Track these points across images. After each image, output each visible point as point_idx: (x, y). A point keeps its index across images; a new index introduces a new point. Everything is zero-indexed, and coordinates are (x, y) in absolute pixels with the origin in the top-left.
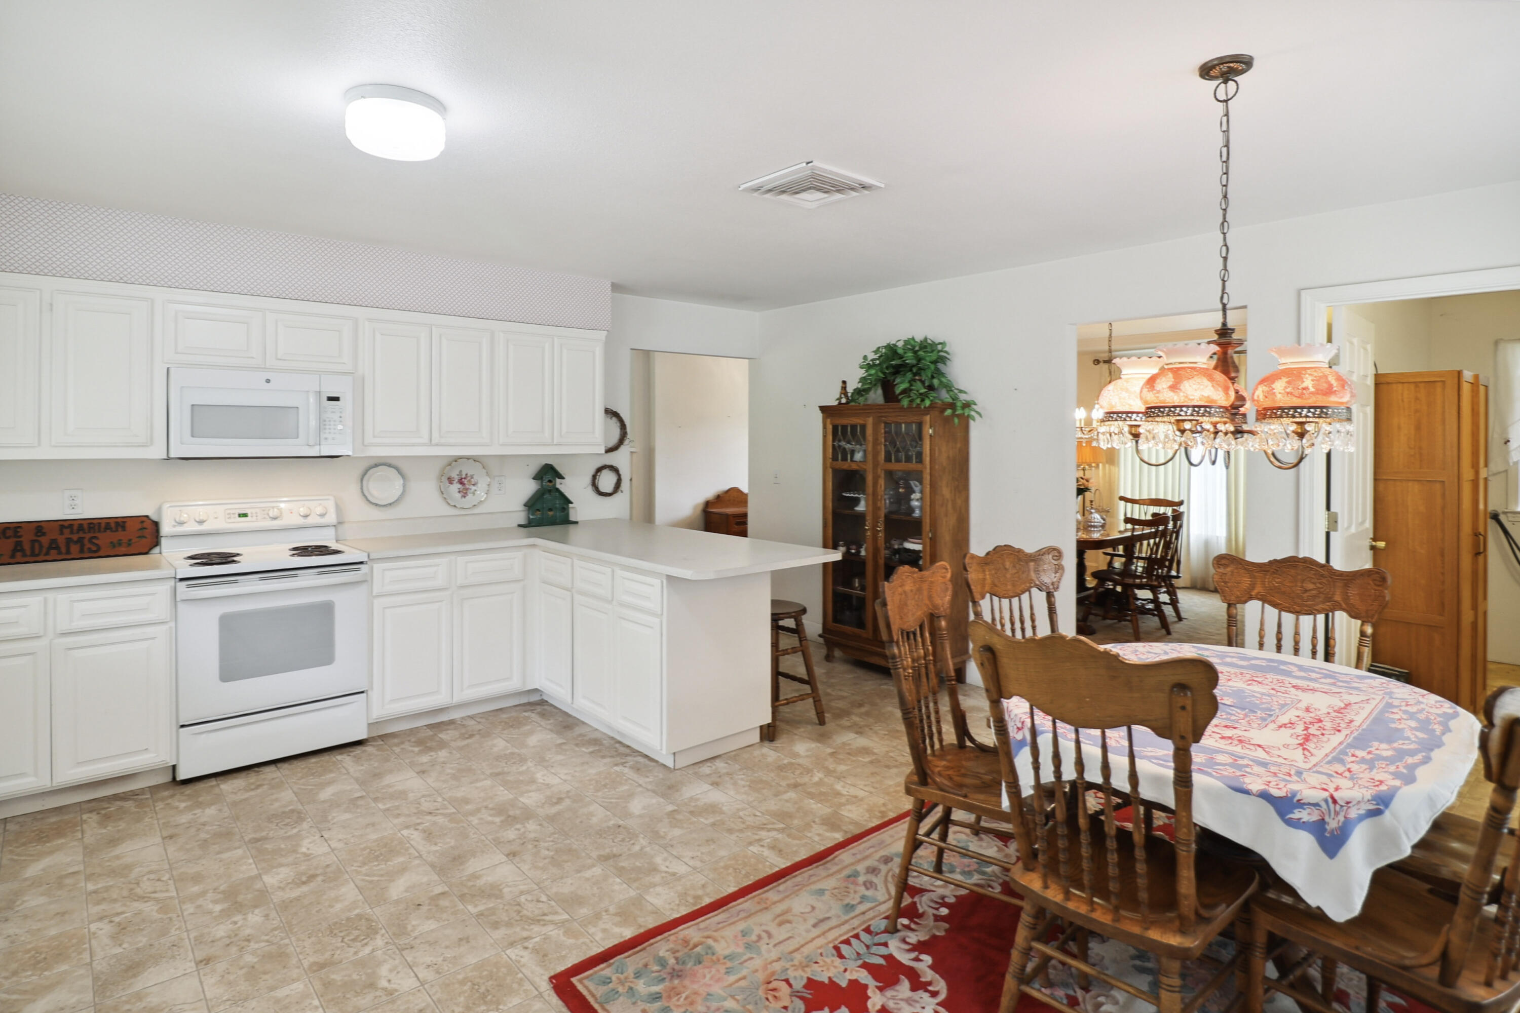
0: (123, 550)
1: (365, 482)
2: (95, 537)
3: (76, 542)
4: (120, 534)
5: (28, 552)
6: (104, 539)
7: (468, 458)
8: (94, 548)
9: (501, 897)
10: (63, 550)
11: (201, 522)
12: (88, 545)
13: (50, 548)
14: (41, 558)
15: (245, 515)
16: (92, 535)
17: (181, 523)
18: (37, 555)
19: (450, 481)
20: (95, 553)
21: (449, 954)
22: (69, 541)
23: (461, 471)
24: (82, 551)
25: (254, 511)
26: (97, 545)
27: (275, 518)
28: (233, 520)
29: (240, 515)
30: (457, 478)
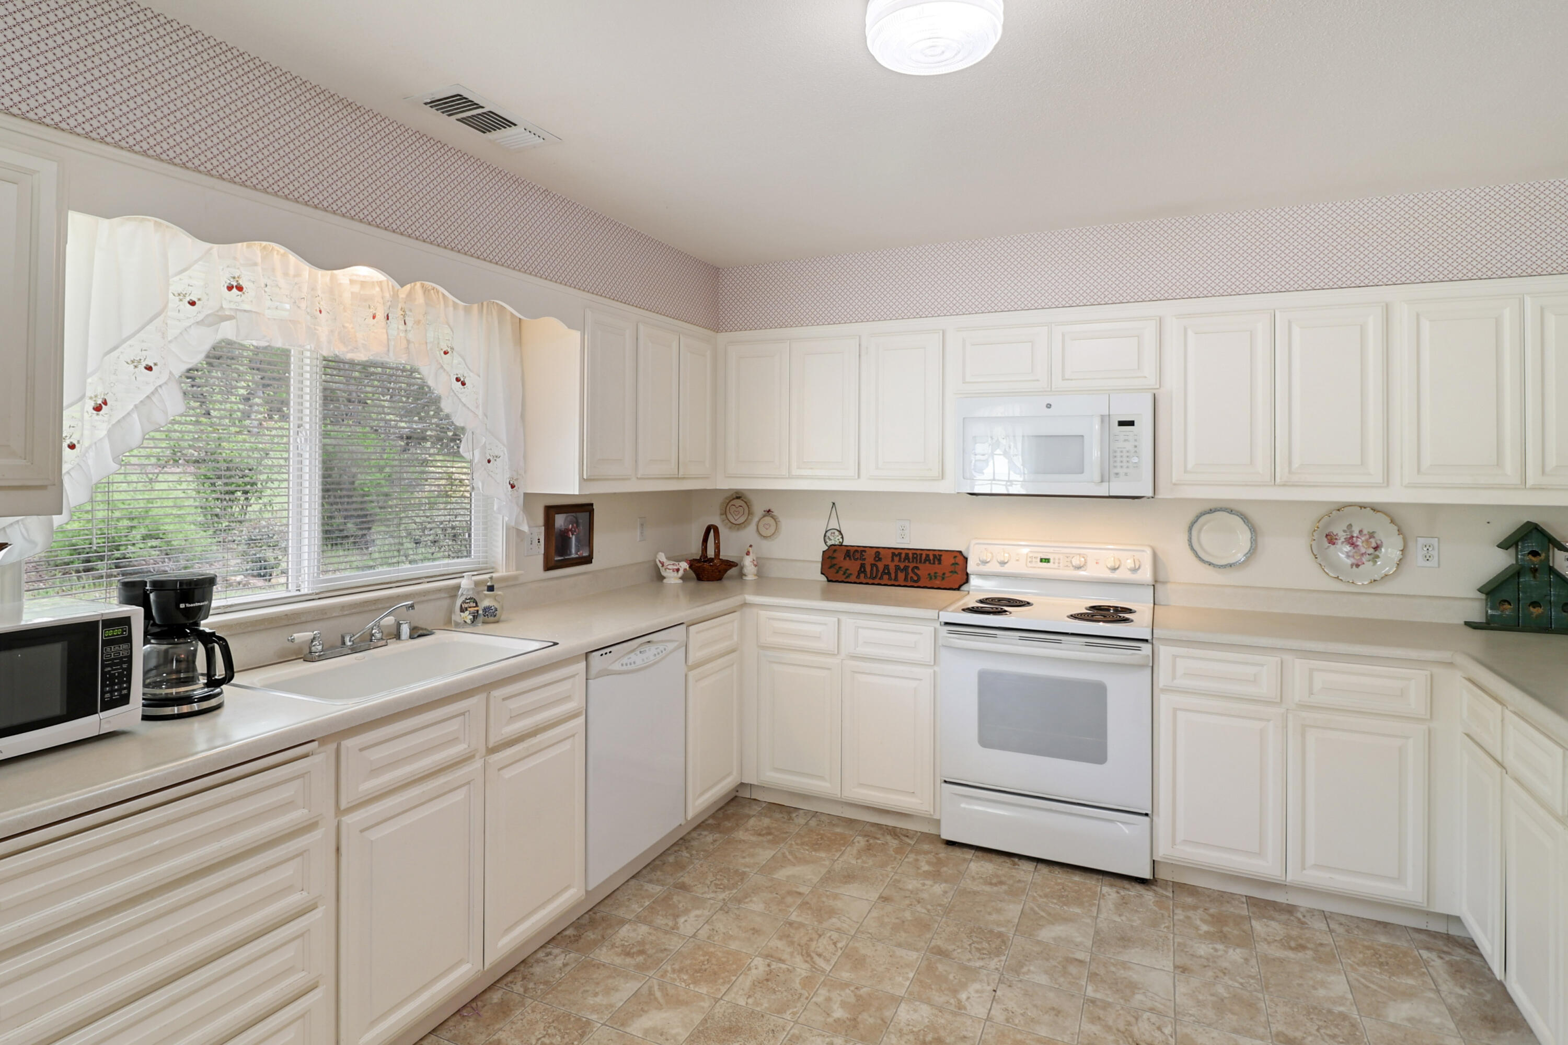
0: (937, 583)
1: (1194, 533)
2: (917, 568)
3: (902, 571)
4: (936, 568)
5: (869, 575)
6: (924, 570)
7: (1362, 506)
8: (915, 578)
9: (1127, 1000)
10: (893, 576)
11: (1003, 563)
12: (911, 574)
13: (884, 573)
14: (876, 581)
15: (1047, 561)
16: (915, 565)
17: (985, 562)
18: (874, 578)
19: (1331, 539)
20: (914, 583)
21: (1033, 1013)
22: (897, 568)
23: (1350, 526)
24: (906, 579)
25: (1057, 556)
26: (917, 575)
27: (1079, 568)
28: (1033, 565)
29: (1041, 560)
30: (1342, 536)
